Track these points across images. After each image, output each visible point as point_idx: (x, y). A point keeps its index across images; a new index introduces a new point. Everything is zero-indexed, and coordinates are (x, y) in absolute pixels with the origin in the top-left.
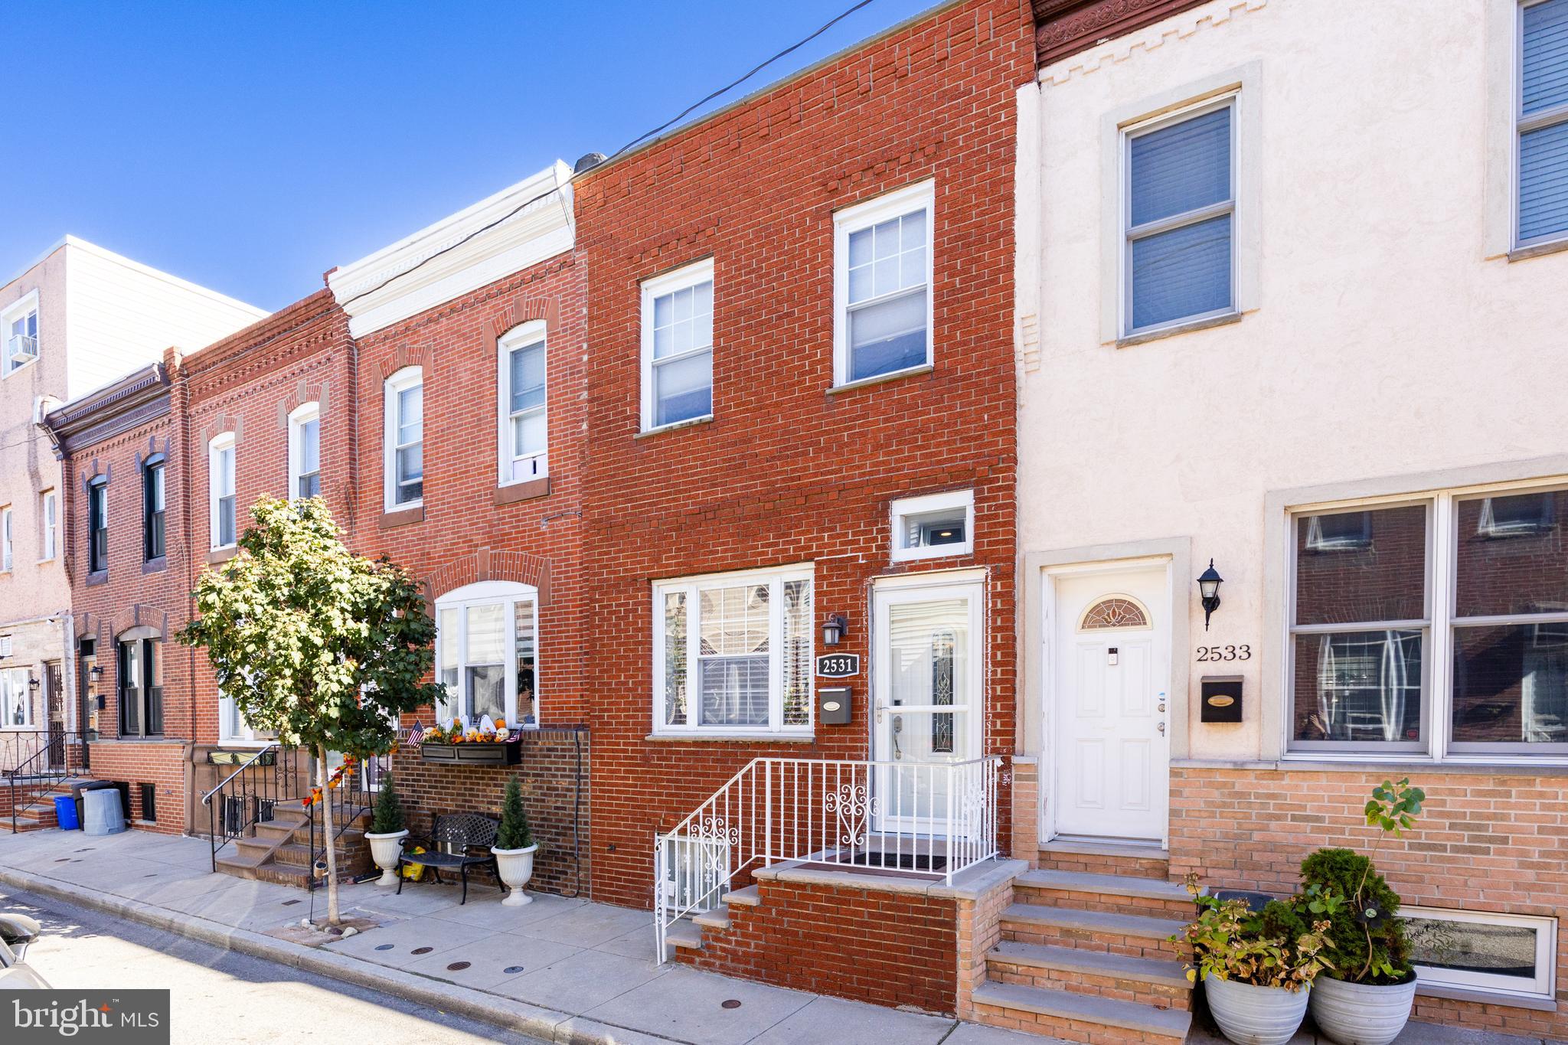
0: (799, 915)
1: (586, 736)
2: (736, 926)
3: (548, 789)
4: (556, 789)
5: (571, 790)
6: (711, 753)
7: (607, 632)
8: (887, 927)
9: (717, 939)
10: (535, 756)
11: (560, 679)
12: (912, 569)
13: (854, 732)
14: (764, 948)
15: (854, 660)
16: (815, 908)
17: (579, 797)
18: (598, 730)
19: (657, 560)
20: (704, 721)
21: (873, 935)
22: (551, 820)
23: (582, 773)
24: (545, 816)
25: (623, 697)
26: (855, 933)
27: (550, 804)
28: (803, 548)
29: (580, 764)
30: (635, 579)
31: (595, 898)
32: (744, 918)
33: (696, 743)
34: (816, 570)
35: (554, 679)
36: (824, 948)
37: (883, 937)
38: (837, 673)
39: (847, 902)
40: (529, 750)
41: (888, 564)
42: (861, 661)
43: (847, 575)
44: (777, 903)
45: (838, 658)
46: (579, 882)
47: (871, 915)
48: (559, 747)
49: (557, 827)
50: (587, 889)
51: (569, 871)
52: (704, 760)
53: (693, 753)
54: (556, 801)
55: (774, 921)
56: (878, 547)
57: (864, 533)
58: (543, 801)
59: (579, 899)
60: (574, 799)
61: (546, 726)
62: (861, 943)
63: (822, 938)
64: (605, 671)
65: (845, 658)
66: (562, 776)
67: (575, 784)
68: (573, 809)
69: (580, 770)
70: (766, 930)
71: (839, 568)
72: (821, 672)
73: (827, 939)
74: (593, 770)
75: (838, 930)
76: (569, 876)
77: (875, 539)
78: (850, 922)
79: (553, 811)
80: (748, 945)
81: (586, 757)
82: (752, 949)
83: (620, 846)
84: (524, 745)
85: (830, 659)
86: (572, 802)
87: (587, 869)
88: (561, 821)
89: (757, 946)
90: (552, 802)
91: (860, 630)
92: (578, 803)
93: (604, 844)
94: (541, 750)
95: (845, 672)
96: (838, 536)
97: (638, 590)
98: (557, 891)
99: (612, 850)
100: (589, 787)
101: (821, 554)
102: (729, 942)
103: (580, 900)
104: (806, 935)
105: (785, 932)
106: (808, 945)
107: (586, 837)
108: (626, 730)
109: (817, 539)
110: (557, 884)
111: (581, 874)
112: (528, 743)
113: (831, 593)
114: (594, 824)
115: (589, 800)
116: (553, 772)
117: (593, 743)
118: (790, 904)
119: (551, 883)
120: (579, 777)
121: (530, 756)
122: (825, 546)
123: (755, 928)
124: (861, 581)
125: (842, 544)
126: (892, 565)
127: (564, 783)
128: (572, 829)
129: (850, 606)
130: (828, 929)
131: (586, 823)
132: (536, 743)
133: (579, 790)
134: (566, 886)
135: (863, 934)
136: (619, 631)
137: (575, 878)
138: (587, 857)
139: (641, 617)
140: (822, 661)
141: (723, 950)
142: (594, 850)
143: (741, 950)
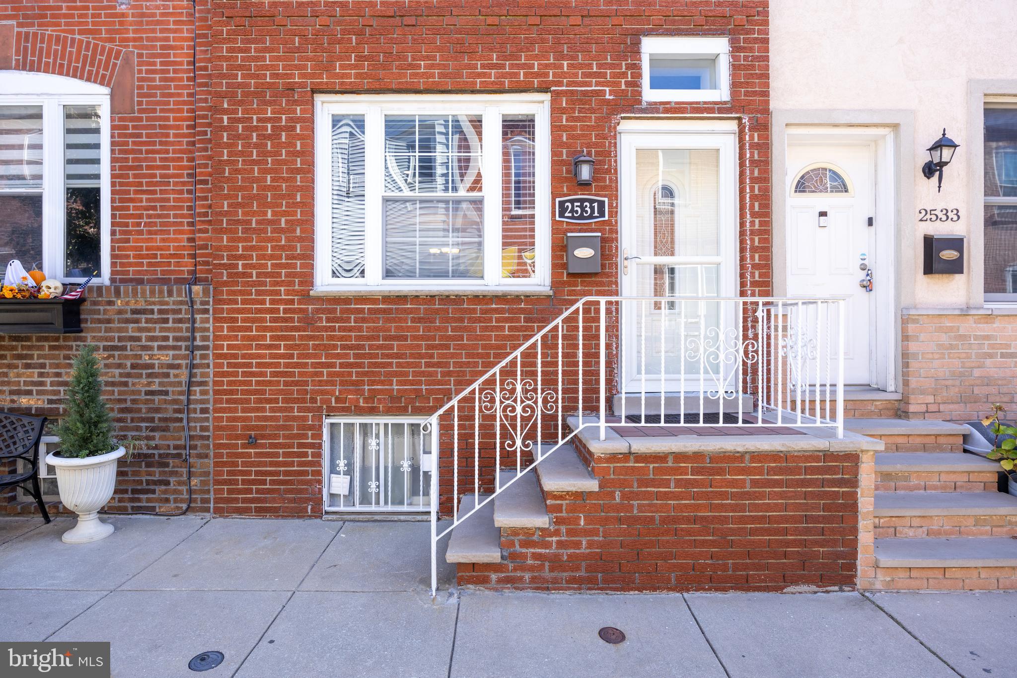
0: (659, 496)
1: (206, 292)
2: (559, 521)
3: (133, 366)
4: (152, 366)
5: (178, 366)
6: (410, 311)
7: (242, 154)
8: (771, 496)
9: (526, 544)
10: (109, 321)
11: (149, 216)
12: (666, 111)
13: (602, 284)
14: (601, 545)
15: (601, 204)
16: (678, 483)
17: (191, 375)
18: (225, 284)
19: (328, 68)
20: (389, 274)
21: (757, 507)
22: (139, 410)
23: (198, 343)
24: (129, 404)
25: (270, 240)
26: (734, 508)
27: (138, 387)
28: (537, 75)
29: (193, 330)
30: (290, 88)
31: (219, 512)
32: (572, 509)
33: (388, 299)
34: (553, 102)
35: (140, 216)
36: (689, 532)
37: (768, 507)
38: (581, 217)
39: (720, 471)
40: (98, 312)
41: (640, 102)
42: (610, 205)
43: (593, 111)
44: (622, 484)
45: (582, 201)
46: (190, 491)
47: (754, 483)
48: (156, 308)
49: (152, 420)
50: (207, 501)
51: (172, 480)
52: (400, 320)
53: (384, 311)
54: (149, 384)
55: (618, 508)
56: (627, 84)
57: (611, 66)
58: (125, 384)
59: (191, 516)
60: (184, 378)
61: (122, 281)
62: (742, 520)
63: (688, 520)
64: (239, 205)
65: (591, 201)
66: (160, 348)
67: (185, 357)
68: (181, 393)
69: (194, 339)
70: (605, 521)
71: (581, 102)
72: (562, 215)
73: (695, 520)
74: (216, 338)
75: (713, 508)
76: (172, 487)
77: (624, 75)
78: (723, 496)
79: (143, 397)
80: (578, 545)
81: (207, 321)
82: (584, 550)
83: (263, 437)
84: (86, 306)
85: (572, 202)
86: (180, 384)
87: (207, 474)
88: (157, 410)
89: (590, 545)
90: (141, 384)
91: (608, 171)
92: (190, 384)
93: (237, 437)
94: (120, 312)
95: (591, 217)
96: (581, 66)
97: (296, 103)
98: (151, 510)
99: (252, 442)
100: (211, 361)
101: (560, 84)
102: (548, 545)
103: (194, 519)
104: (664, 520)
105: (637, 519)
106: (667, 532)
107: (203, 429)
108: (277, 284)
109: (555, 66)
110: (149, 500)
111: (195, 481)
112: (95, 303)
113: (573, 128)
114: (216, 410)
115: (210, 380)
116: (144, 343)
117: (217, 301)
118: (643, 483)
119: (139, 500)
120: (193, 349)
121: (100, 321)
122: (564, 75)
123: (588, 520)
124: (608, 118)
125: (585, 75)
126: (644, 105)
127: (167, 357)
128: (181, 420)
129: (596, 145)
130: (697, 508)
131: (204, 411)
132: (111, 303)
133: (193, 366)
134: (167, 500)
135: (742, 508)
136: (264, 153)
137: (184, 488)
138: (206, 456)
139: (301, 137)
140: (562, 204)
141: (535, 556)
142: (218, 446)
143: (565, 553)
